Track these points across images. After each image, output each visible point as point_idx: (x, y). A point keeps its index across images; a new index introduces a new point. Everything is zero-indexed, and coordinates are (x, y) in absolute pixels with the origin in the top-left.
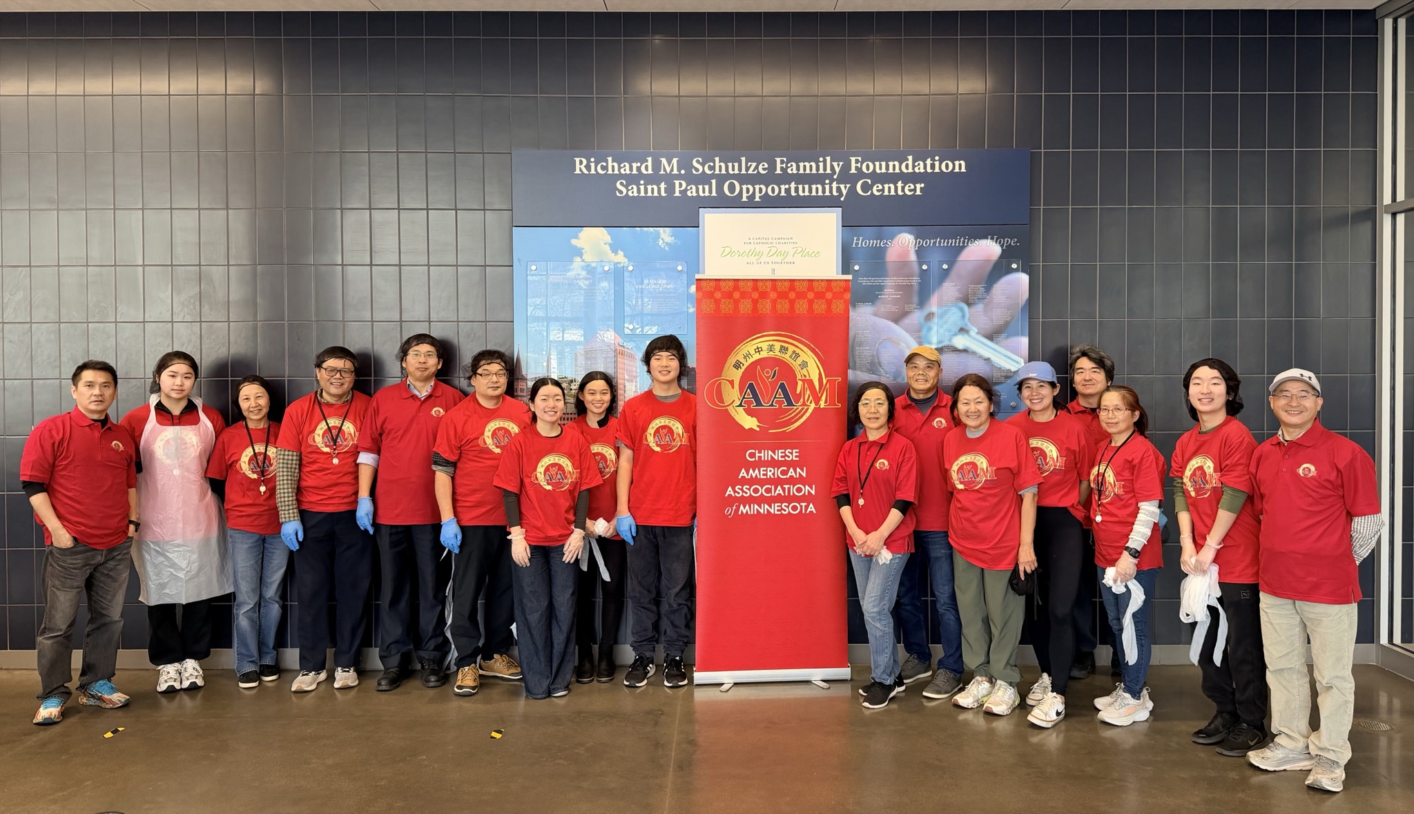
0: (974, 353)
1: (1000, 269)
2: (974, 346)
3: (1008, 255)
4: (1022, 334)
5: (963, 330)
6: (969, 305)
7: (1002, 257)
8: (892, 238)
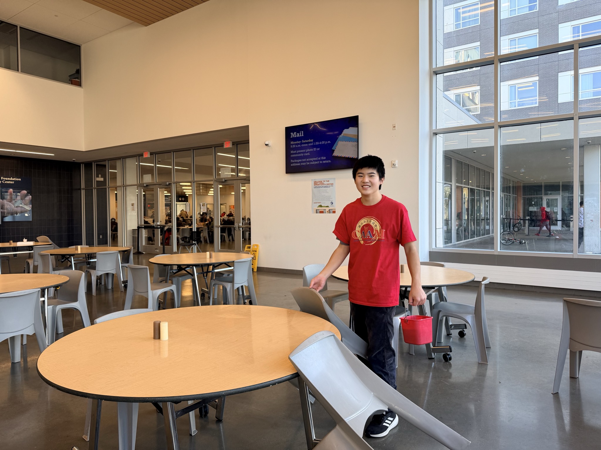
0: (23, 207)
1: (26, 195)
2: (23, 206)
3: (28, 193)
4: (31, 204)
5: (21, 204)
6: (22, 200)
7: (27, 193)
8: (9, 190)
